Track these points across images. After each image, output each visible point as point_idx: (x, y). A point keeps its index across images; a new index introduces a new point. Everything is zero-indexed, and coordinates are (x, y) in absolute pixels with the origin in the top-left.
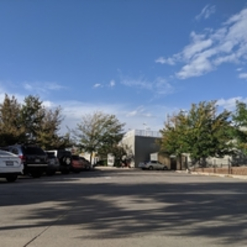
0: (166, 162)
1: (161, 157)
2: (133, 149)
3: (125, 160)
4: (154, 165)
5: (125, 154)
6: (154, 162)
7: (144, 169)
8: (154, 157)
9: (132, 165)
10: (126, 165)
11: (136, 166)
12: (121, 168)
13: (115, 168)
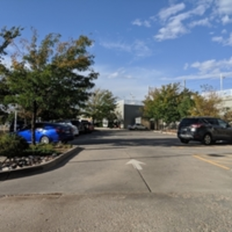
0: (147, 124)
1: (143, 120)
2: (122, 114)
3: (117, 122)
4: (139, 127)
5: (116, 118)
6: (138, 125)
7: (131, 130)
8: (138, 120)
9: (122, 126)
10: (117, 127)
11: (125, 127)
12: (113, 129)
13: (109, 129)
